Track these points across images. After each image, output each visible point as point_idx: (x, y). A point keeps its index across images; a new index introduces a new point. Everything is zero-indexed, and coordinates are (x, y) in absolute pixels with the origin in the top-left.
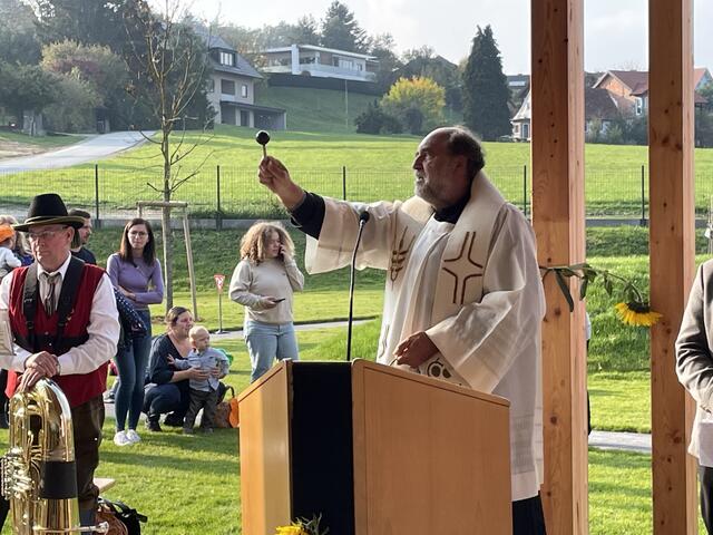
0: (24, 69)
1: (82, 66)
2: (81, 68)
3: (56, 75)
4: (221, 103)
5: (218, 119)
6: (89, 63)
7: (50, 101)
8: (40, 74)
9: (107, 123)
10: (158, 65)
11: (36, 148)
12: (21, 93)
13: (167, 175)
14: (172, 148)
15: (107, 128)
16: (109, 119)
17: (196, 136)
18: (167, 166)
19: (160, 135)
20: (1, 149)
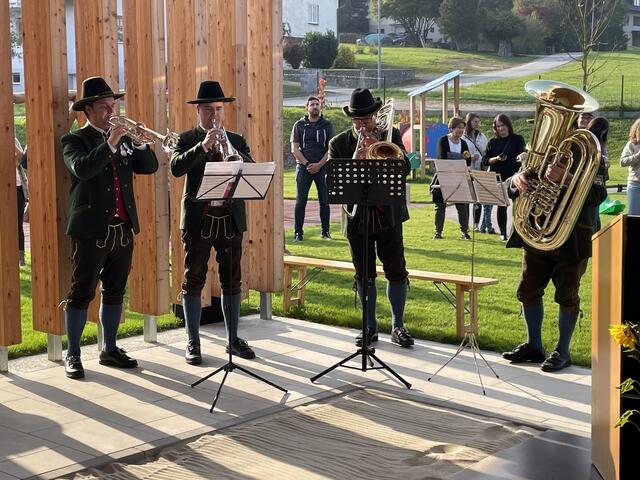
0: (501, 14)
1: (538, 10)
2: (538, 12)
3: (521, 17)
4: (633, 32)
5: (630, 44)
6: (543, 9)
7: (516, 34)
8: (511, 16)
9: (554, 47)
10: (582, 8)
11: (505, 64)
12: (498, 28)
13: (585, 82)
14: (589, 65)
15: (553, 50)
16: (554, 44)
17: (607, 55)
18: (585, 76)
19: (580, 55)
20: (483, 66)
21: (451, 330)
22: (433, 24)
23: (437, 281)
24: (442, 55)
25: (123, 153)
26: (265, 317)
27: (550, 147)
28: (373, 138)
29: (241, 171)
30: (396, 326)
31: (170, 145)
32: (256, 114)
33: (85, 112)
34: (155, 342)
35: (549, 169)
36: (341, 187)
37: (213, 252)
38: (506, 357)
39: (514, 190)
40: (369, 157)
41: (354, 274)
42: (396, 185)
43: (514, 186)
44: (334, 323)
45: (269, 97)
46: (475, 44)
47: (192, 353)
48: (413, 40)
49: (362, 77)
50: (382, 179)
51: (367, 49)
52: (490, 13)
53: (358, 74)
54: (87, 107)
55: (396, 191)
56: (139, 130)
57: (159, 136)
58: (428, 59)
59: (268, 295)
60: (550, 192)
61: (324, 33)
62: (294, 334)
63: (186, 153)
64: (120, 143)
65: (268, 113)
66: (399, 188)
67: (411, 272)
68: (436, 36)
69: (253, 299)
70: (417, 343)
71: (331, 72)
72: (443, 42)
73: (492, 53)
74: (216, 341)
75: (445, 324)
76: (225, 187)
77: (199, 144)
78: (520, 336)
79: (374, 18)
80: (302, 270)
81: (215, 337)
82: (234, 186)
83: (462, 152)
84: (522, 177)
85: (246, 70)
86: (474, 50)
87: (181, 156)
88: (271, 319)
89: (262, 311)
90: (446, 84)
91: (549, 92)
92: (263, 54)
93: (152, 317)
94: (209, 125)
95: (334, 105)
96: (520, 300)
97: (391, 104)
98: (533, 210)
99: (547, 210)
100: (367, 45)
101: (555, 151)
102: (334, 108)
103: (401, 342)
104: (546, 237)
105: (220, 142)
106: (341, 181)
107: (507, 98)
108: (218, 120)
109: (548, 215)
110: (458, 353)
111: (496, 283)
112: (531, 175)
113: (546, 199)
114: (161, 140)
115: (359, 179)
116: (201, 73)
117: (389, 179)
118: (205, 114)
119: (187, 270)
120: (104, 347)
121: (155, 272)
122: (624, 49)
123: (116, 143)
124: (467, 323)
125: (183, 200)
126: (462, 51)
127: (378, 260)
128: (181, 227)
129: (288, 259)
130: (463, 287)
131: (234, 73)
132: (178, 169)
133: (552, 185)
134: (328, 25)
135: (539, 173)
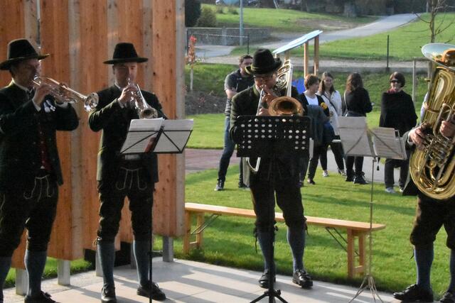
9: (392, 9)
11: (351, 25)
13: (433, 42)
16: (394, 7)
18: (433, 36)
20: (331, 25)
21: (342, 271)
23: (328, 227)
24: (295, 16)
25: (47, 109)
26: (167, 260)
27: (444, 104)
28: (274, 94)
29: (162, 127)
30: (297, 268)
31: (91, 105)
32: (160, 72)
33: (11, 71)
34: (68, 285)
35: (443, 126)
36: (249, 142)
37: (127, 202)
38: (397, 297)
39: (411, 144)
40: (272, 113)
41: (254, 220)
42: (300, 140)
43: (411, 140)
44: (232, 265)
45: (172, 56)
46: (322, 6)
47: (107, 296)
49: (224, 35)
50: (288, 134)
51: (226, 10)
53: (220, 32)
54: (12, 67)
55: (300, 145)
56: (62, 91)
57: (82, 96)
58: (282, 18)
59: (170, 239)
60: (443, 147)
62: (196, 276)
63: (103, 110)
64: (44, 101)
65: (171, 71)
66: (304, 143)
67: (309, 219)
69: (158, 243)
70: (316, 284)
71: (196, 30)
72: (294, 3)
73: (339, 14)
74: (126, 284)
75: (335, 266)
76: (147, 142)
77: (115, 100)
78: (406, 277)
80: (200, 216)
81: (124, 279)
82: (155, 141)
83: (320, 104)
84: (418, 132)
85: (152, 33)
86: (323, 11)
87: (98, 112)
88: (172, 261)
89: (165, 254)
90: (307, 43)
91: (444, 54)
92: (166, 17)
93: (66, 262)
94: (123, 84)
95: (203, 61)
96: (413, 243)
97: (290, 64)
98: (428, 162)
99: (441, 162)
100: (226, 5)
101: (448, 108)
102: (202, 64)
103: (301, 283)
104: (440, 187)
105: (135, 97)
106: (250, 136)
107: (357, 55)
108: (132, 79)
109: (442, 167)
110: (357, 294)
111: (384, 228)
112: (427, 131)
113: (440, 153)
114: (83, 100)
115: (267, 134)
116: (112, 38)
117: (294, 134)
118: (120, 73)
119: (102, 219)
120: (28, 291)
121: (70, 220)
123: (40, 101)
124: (357, 266)
125: (100, 153)
126: (311, 11)
127: (277, 207)
128: (98, 177)
129: (189, 205)
130: (354, 232)
131: (141, 34)
132: (95, 124)
133: (446, 140)
135: (434, 129)
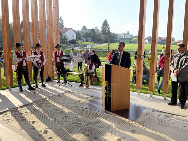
3: (102, 38)
4: (116, 40)
6: (105, 37)
7: (101, 40)
8: (100, 38)
22: (90, 39)
24: (91, 43)
48: (87, 41)
52: (97, 37)
61: (74, 39)
68: (90, 40)
71: (75, 45)
79: (82, 37)
90: (90, 46)
122: (115, 43)
131: (51, 42)
134: (75, 38)
